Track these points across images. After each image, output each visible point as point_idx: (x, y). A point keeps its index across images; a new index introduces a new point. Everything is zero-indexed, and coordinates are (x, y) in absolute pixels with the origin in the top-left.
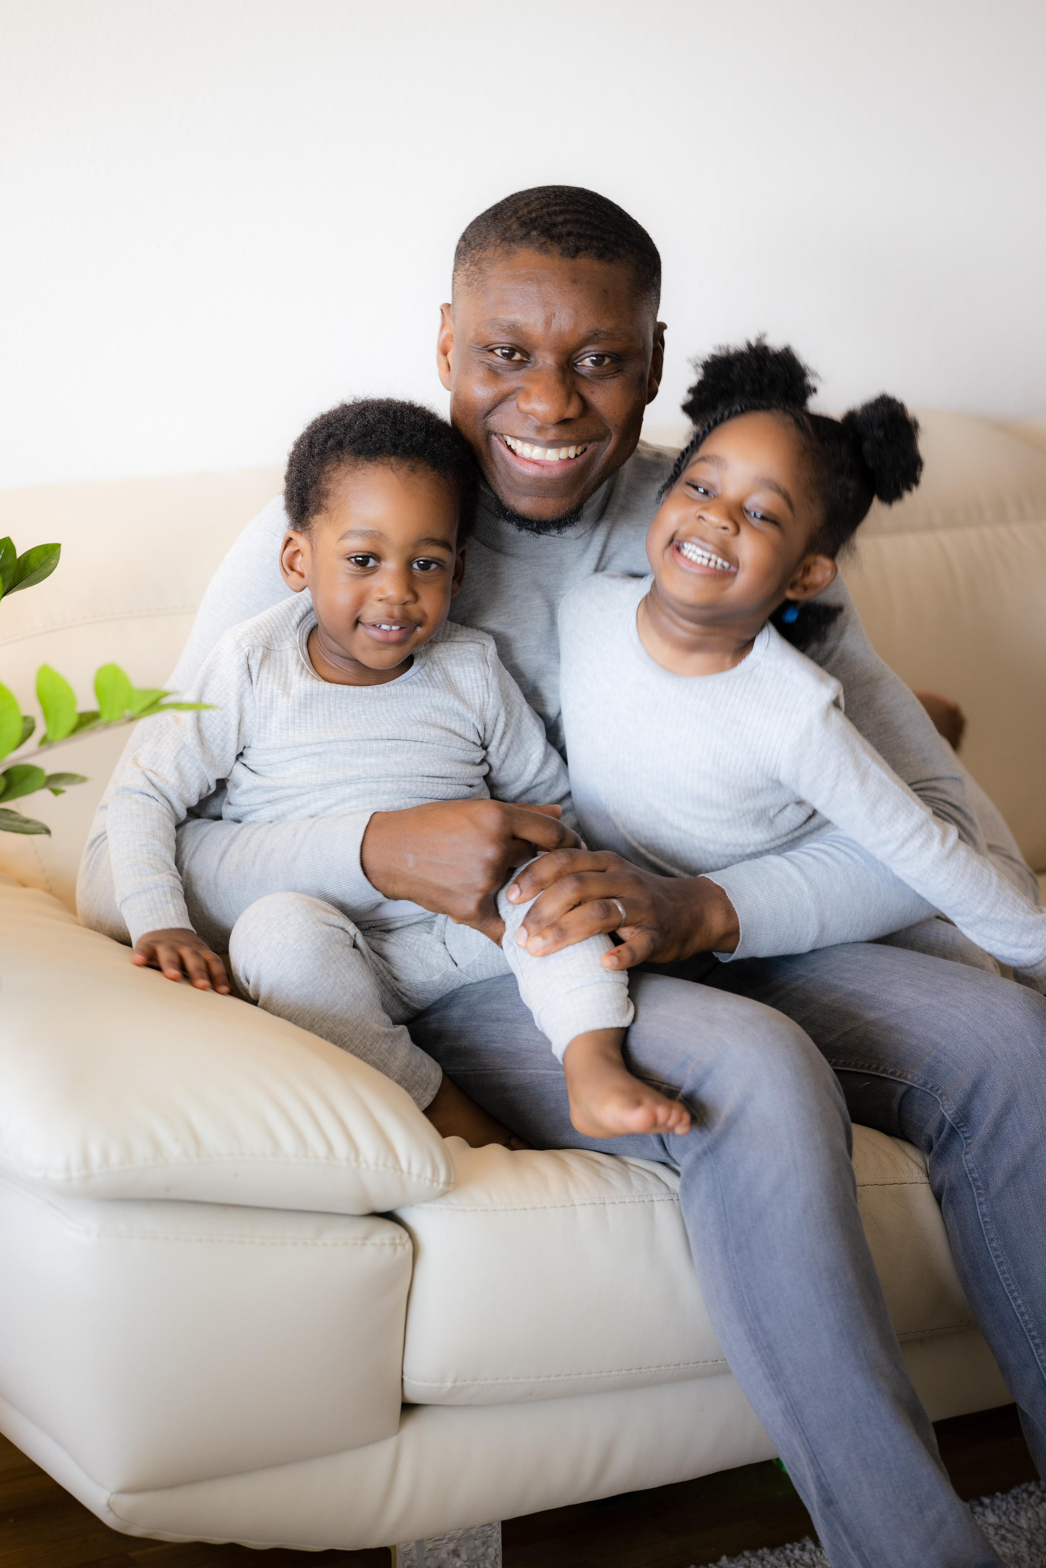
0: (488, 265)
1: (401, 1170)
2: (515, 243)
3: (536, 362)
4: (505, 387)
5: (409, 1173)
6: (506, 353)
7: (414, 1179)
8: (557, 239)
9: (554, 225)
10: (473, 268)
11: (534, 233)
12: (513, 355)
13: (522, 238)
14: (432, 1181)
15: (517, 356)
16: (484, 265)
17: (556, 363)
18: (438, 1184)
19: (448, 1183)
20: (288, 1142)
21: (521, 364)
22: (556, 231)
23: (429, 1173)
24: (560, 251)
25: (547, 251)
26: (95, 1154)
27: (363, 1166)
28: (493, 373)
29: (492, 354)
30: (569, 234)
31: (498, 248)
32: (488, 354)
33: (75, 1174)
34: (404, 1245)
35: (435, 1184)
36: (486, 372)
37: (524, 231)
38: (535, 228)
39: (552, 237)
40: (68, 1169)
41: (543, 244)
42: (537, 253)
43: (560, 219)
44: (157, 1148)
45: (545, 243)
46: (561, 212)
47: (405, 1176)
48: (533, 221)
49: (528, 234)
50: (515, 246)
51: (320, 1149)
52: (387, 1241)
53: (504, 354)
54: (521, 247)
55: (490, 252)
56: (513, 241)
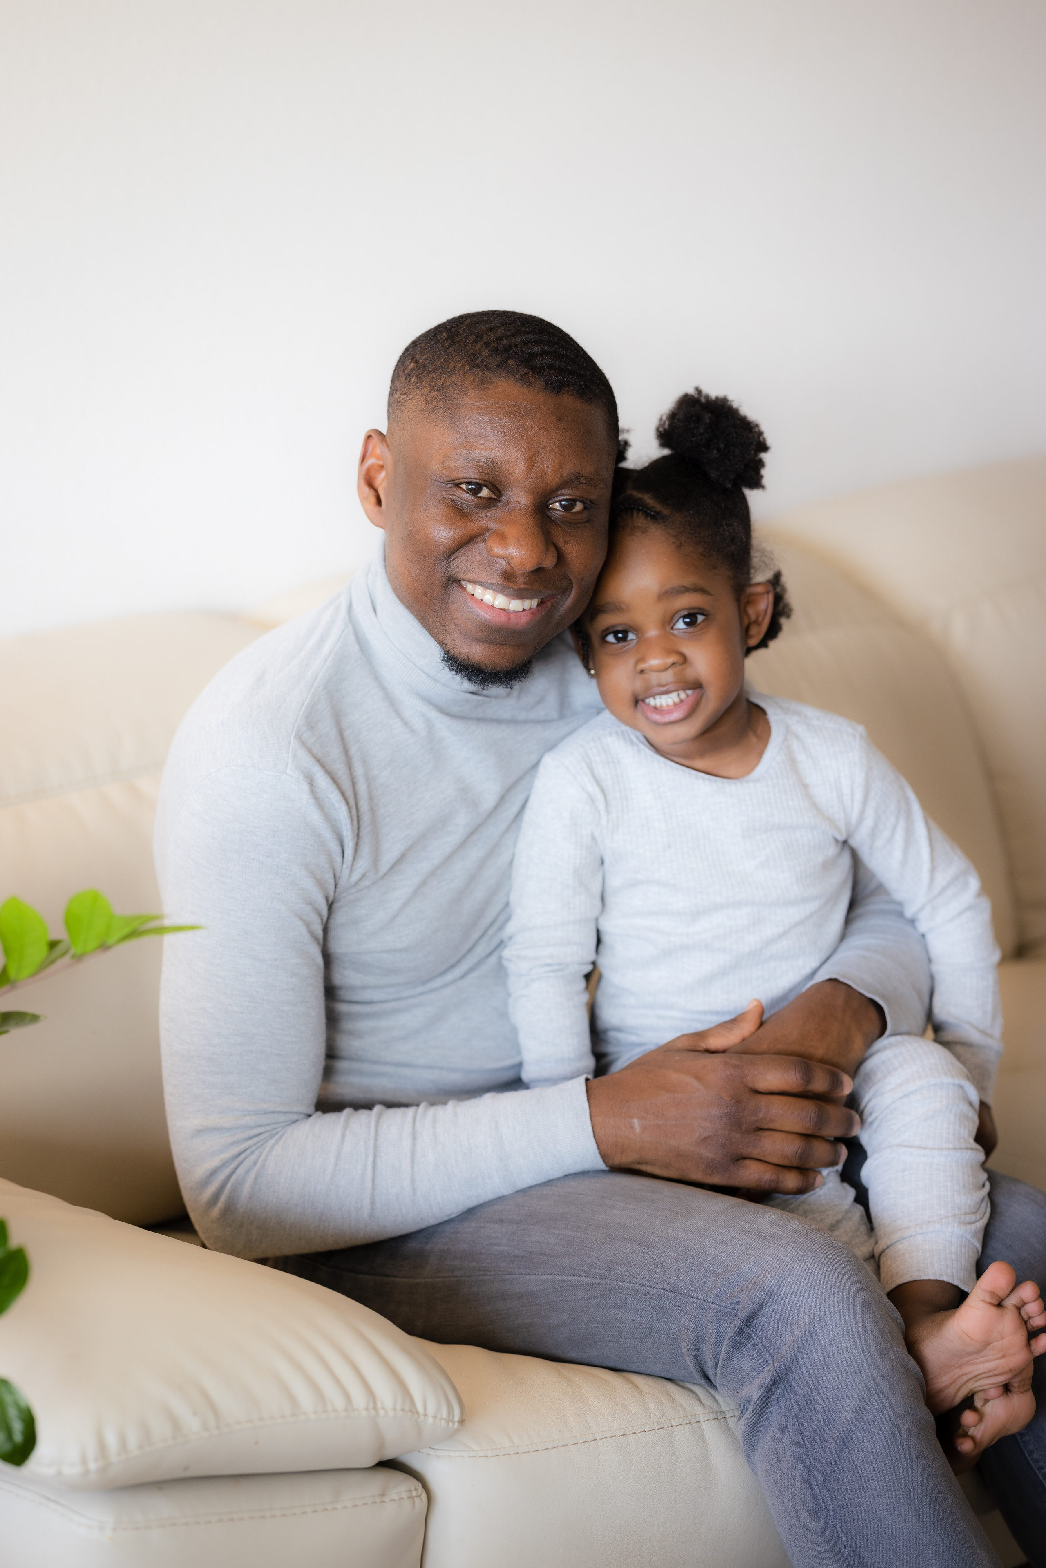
0: (456, 392)
1: (418, 1413)
2: (490, 371)
3: (507, 503)
4: (473, 526)
5: (425, 1415)
6: (472, 488)
7: (430, 1420)
8: (539, 371)
9: (532, 356)
10: (434, 393)
11: (511, 362)
12: (480, 490)
13: (498, 367)
14: (448, 1421)
15: (485, 493)
16: (450, 392)
17: (533, 504)
18: (454, 1423)
19: (462, 1422)
20: (306, 1399)
21: (491, 503)
22: (537, 362)
23: (444, 1414)
24: (543, 384)
25: (529, 384)
26: (112, 1440)
27: (382, 1412)
28: (459, 512)
29: (459, 490)
30: (551, 367)
31: (468, 375)
32: (454, 489)
33: (92, 1466)
34: (419, 1496)
35: (451, 1424)
36: (451, 509)
37: (500, 359)
38: (512, 358)
39: (533, 368)
40: (84, 1462)
41: (525, 375)
42: (519, 385)
43: (537, 349)
44: (175, 1424)
45: (526, 374)
46: (536, 342)
47: (422, 1418)
48: (508, 348)
49: (504, 362)
50: (491, 375)
51: (339, 1402)
52: (405, 1495)
53: (471, 490)
54: (499, 377)
55: (457, 378)
56: (488, 369)
